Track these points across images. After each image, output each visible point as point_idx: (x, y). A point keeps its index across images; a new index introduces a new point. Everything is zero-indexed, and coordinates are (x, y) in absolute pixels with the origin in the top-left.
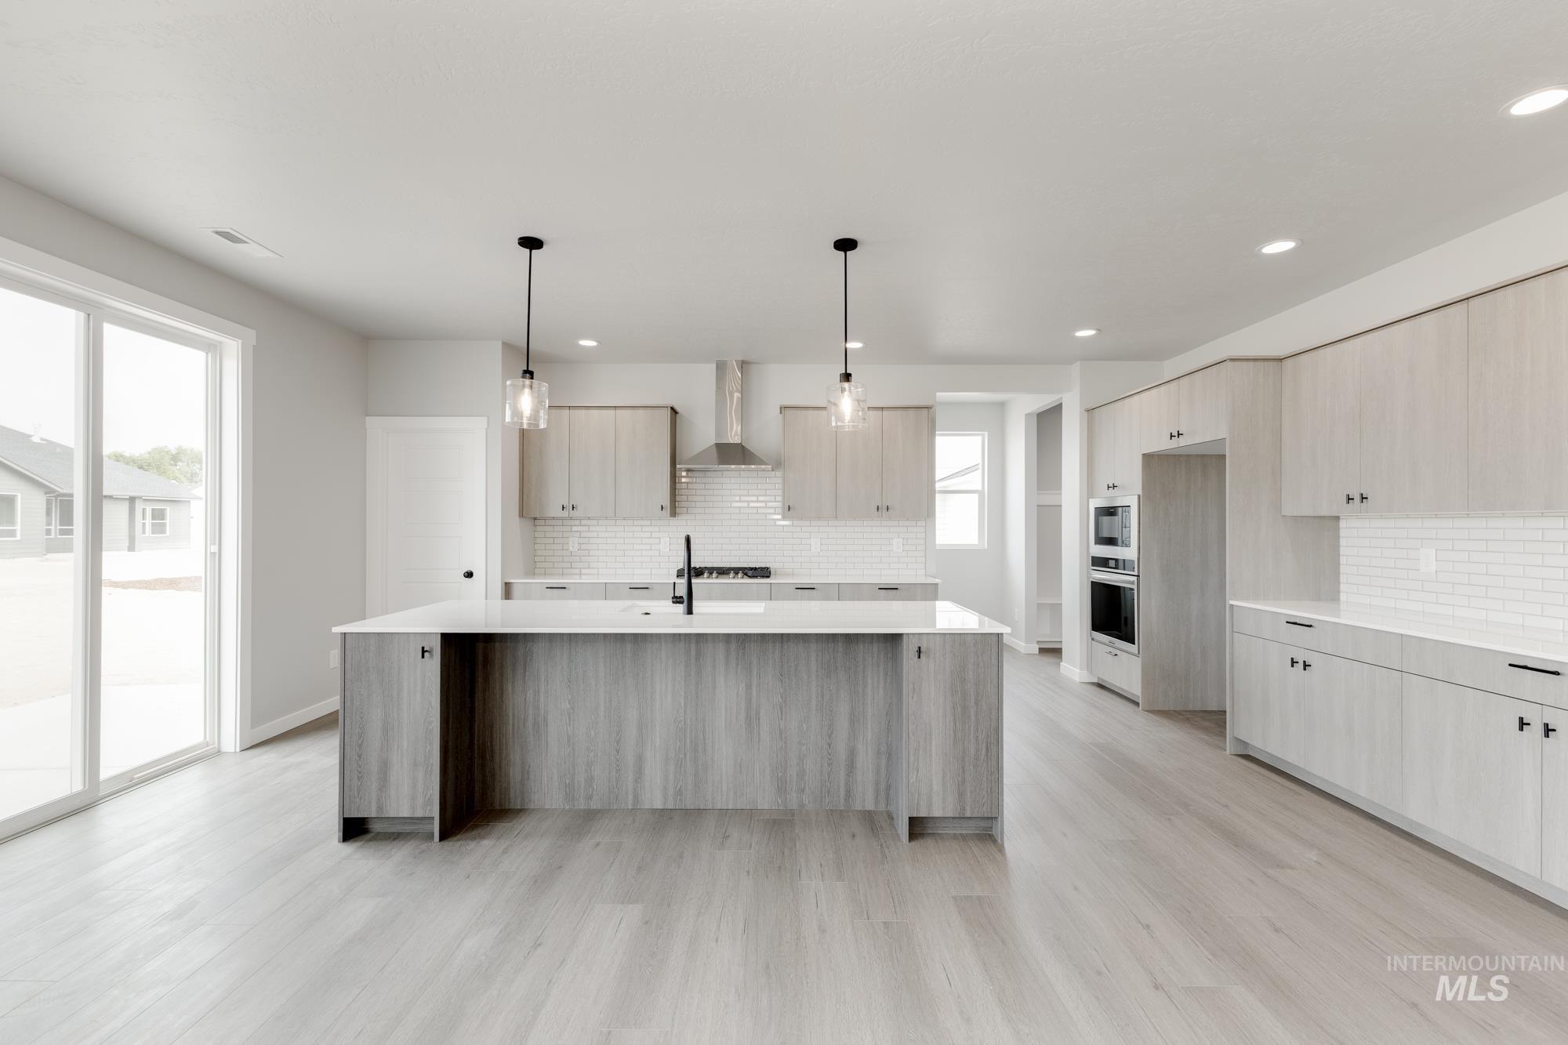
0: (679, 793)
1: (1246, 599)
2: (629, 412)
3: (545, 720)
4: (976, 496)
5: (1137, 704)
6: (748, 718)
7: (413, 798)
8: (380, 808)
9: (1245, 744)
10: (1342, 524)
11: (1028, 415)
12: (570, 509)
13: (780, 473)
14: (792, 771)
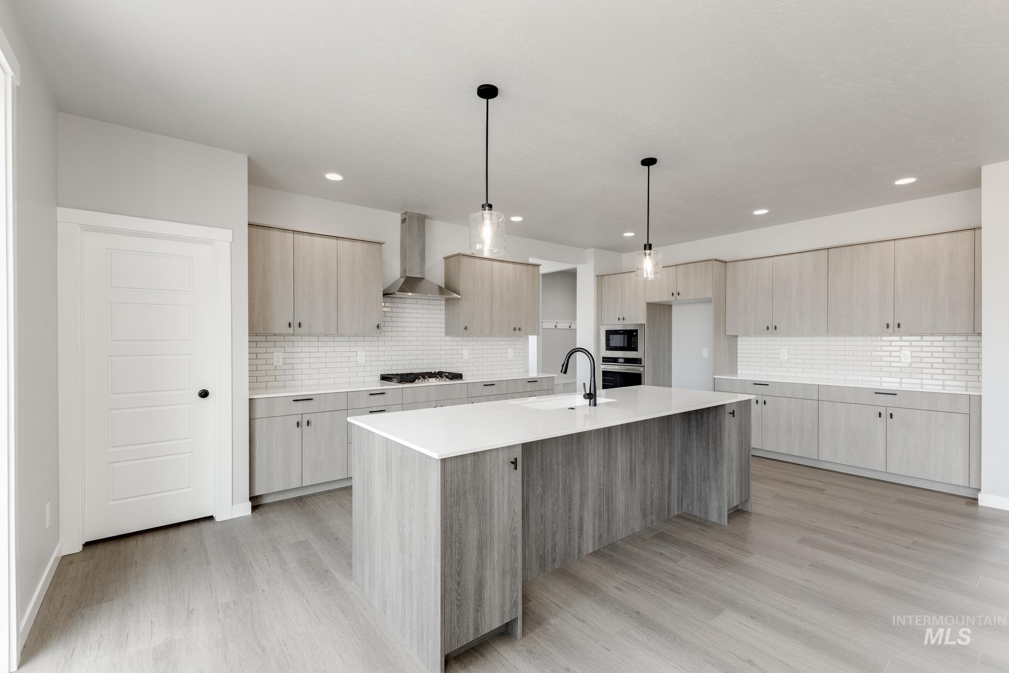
2: (349, 243)
10: (739, 339)
12: (296, 326)
13: (443, 303)
14: (648, 502)
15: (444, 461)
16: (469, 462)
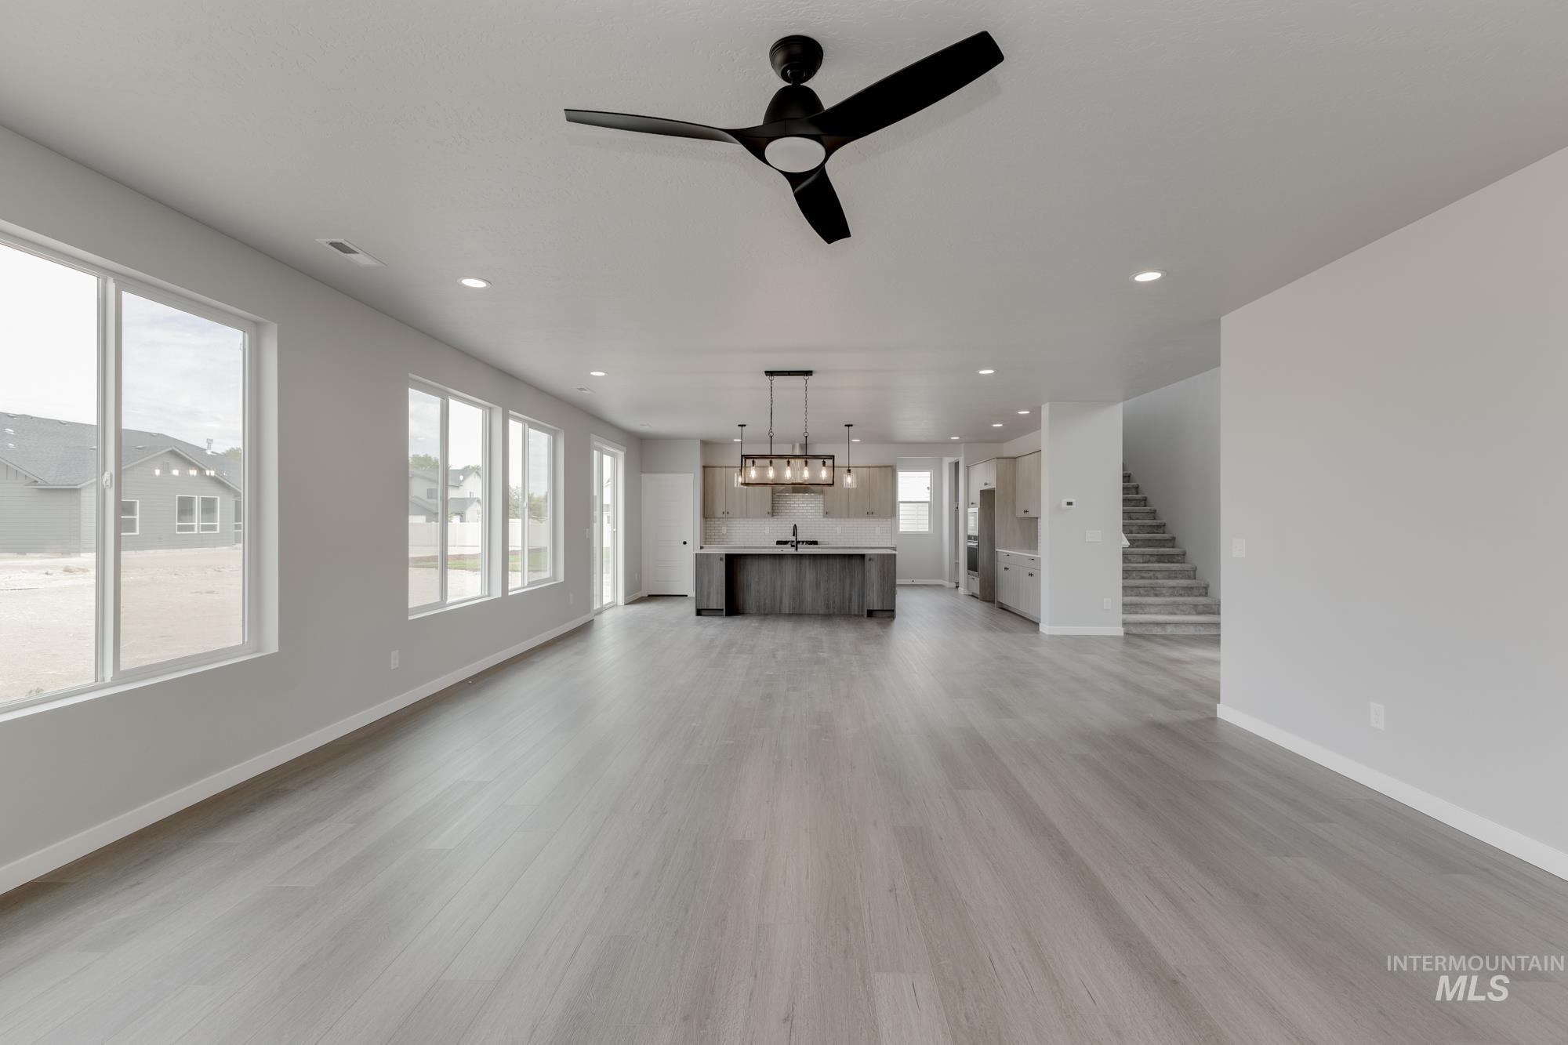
0: (794, 608)
1: (1003, 548)
4: (927, 504)
6: (817, 584)
7: (718, 603)
8: (710, 605)
9: (1002, 604)
11: (950, 463)
12: (727, 514)
14: (831, 602)
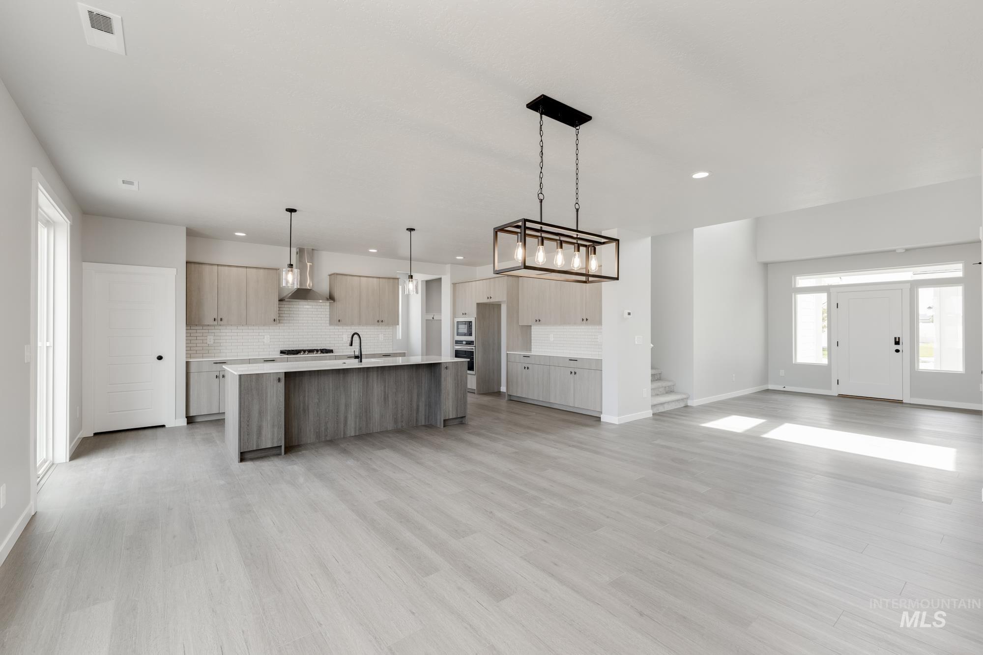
0: (360, 429)
1: (511, 351)
2: (255, 270)
3: (308, 407)
5: (475, 393)
7: (273, 439)
8: (258, 445)
10: (532, 328)
12: (219, 320)
13: (329, 304)
14: (399, 415)
15: (240, 376)
16: (254, 378)
